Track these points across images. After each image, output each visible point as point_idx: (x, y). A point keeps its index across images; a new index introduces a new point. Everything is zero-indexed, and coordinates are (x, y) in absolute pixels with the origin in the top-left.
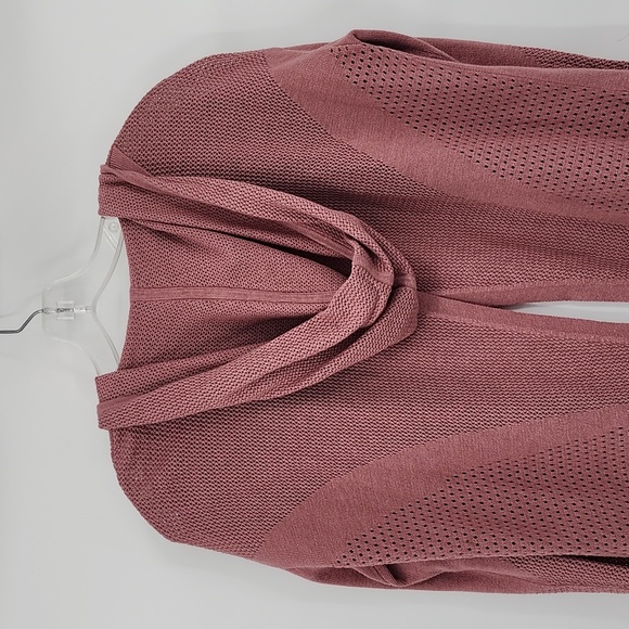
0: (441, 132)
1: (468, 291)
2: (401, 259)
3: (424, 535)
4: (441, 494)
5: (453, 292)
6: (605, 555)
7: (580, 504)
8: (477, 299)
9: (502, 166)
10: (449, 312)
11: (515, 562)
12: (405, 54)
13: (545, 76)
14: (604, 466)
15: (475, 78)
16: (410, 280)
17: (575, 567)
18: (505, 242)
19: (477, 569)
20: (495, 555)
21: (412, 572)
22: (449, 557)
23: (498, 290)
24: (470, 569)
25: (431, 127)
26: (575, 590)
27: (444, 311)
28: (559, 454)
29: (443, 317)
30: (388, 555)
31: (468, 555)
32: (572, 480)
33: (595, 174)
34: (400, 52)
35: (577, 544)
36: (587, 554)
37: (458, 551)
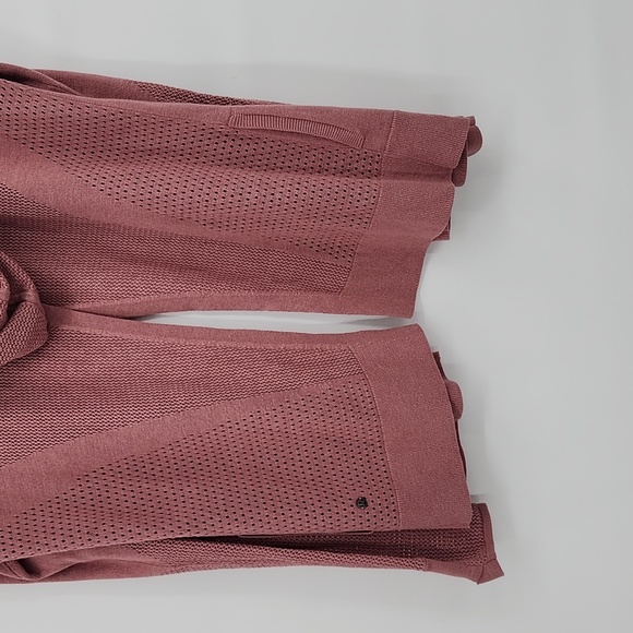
0: (64, 158)
1: (99, 305)
2: (22, 276)
3: (49, 531)
4: (72, 493)
5: (86, 306)
6: (213, 535)
7: (195, 491)
8: (110, 312)
9: (116, 190)
10: (80, 324)
11: (135, 547)
12: (20, 86)
13: (150, 109)
14: (221, 456)
15: (86, 110)
16: (31, 295)
17: (189, 548)
18: (134, 259)
19: (103, 557)
20: (114, 543)
21: (44, 566)
22: (71, 548)
23: (127, 304)
24: (96, 558)
25: (55, 153)
26: (195, 569)
27: (76, 324)
28: (179, 449)
29: (75, 329)
30: (14, 552)
31: (88, 545)
32: (193, 471)
33: (198, 199)
34: (15, 84)
35: (187, 527)
36: (197, 535)
37: (79, 542)
